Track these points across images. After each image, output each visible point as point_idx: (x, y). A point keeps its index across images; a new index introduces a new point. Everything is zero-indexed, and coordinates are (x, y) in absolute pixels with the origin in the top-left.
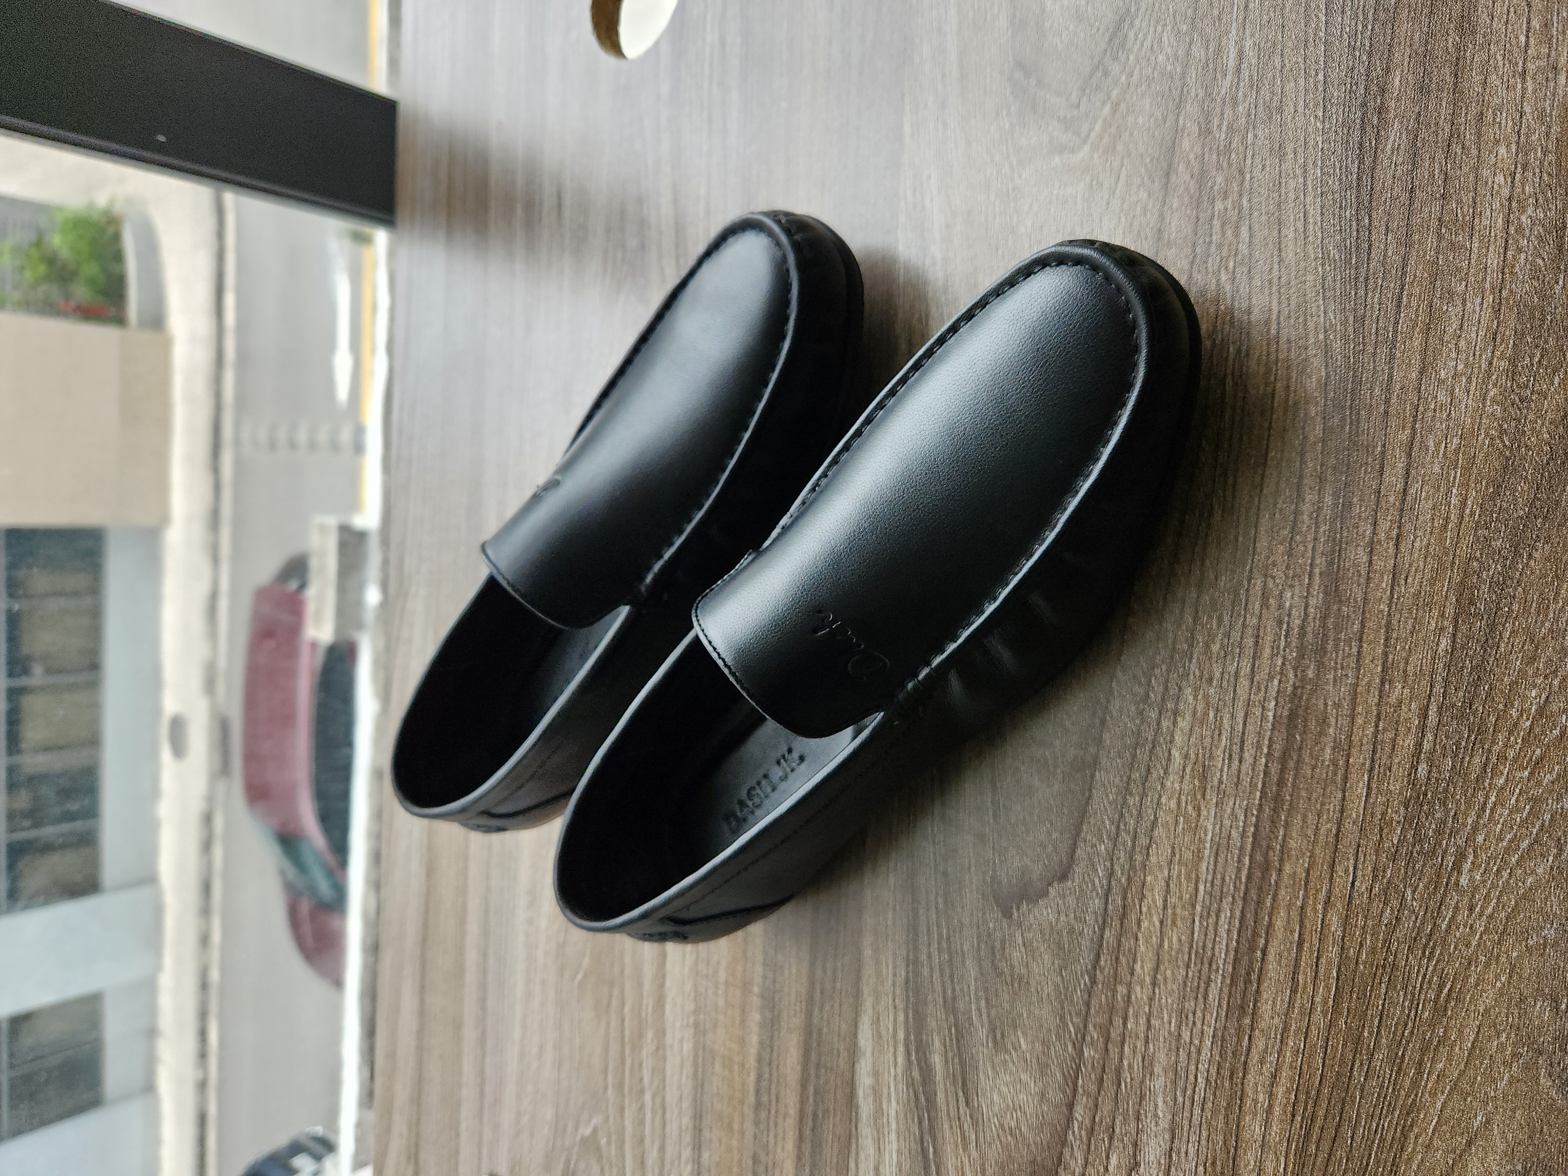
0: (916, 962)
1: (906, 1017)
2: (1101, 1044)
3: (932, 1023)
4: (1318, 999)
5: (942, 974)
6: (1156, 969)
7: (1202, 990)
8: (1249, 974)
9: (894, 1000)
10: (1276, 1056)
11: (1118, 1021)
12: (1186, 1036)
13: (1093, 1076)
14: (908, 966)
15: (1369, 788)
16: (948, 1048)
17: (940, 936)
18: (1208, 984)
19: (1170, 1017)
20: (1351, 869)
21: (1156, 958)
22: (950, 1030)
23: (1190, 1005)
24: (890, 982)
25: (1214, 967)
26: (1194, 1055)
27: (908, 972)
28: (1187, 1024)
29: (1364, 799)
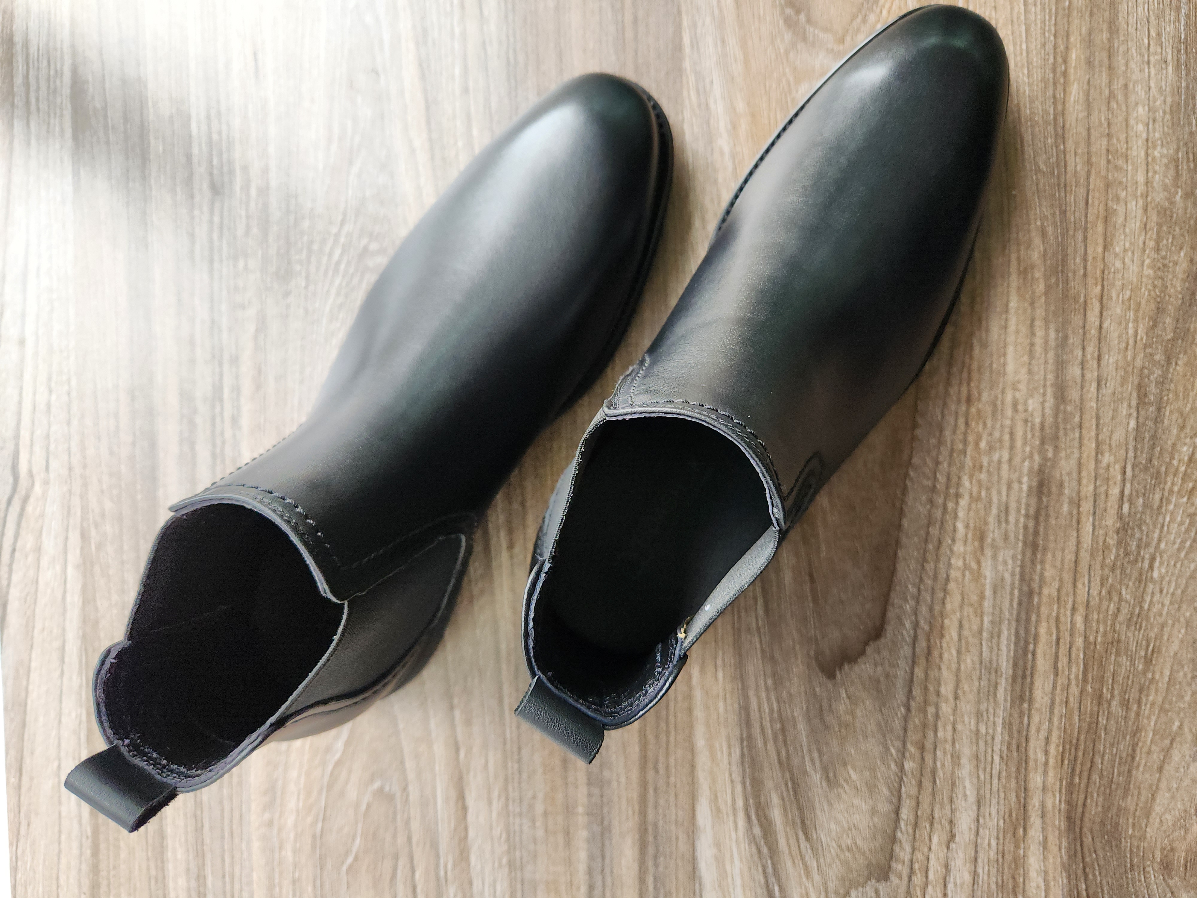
0: (750, 737)
1: (744, 787)
2: (918, 755)
3: (769, 784)
4: (1072, 676)
5: (775, 741)
6: (957, 687)
7: (992, 693)
8: (1024, 672)
9: (731, 775)
10: (1047, 724)
11: (930, 734)
12: (983, 730)
13: (914, 782)
14: (742, 743)
15: (1094, 526)
16: (786, 799)
17: (771, 710)
18: (996, 688)
19: (970, 718)
20: (1086, 582)
21: (955, 678)
22: (786, 785)
23: (983, 707)
24: (726, 761)
25: (999, 673)
26: (990, 742)
27: (742, 749)
28: (983, 720)
29: (1091, 533)
